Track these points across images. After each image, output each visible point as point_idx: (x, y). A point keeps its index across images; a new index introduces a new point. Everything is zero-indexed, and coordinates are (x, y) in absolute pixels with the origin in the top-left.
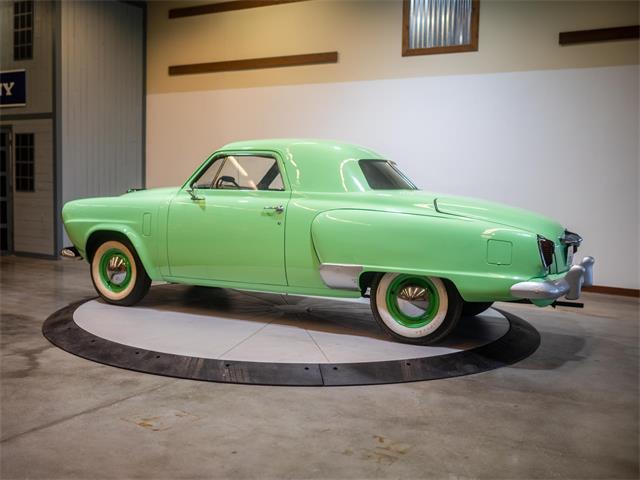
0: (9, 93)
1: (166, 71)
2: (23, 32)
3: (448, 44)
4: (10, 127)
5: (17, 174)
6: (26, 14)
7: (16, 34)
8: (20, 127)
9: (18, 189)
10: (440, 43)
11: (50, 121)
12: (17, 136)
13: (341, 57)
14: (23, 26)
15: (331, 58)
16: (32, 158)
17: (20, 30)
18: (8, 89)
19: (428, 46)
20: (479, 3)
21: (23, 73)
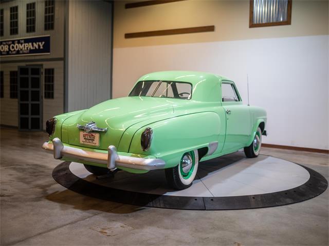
0: (41, 48)
1: (124, 36)
2: (49, 16)
3: (275, 21)
4: (42, 65)
5: (45, 89)
6: (51, 6)
7: (46, 17)
8: (47, 65)
9: (45, 97)
10: (270, 21)
11: (62, 62)
12: (46, 70)
13: (216, 29)
14: (49, 13)
15: (211, 29)
16: (53, 81)
17: (47, 15)
18: (41, 46)
19: (264, 22)
20: (291, 1)
21: (49, 37)
